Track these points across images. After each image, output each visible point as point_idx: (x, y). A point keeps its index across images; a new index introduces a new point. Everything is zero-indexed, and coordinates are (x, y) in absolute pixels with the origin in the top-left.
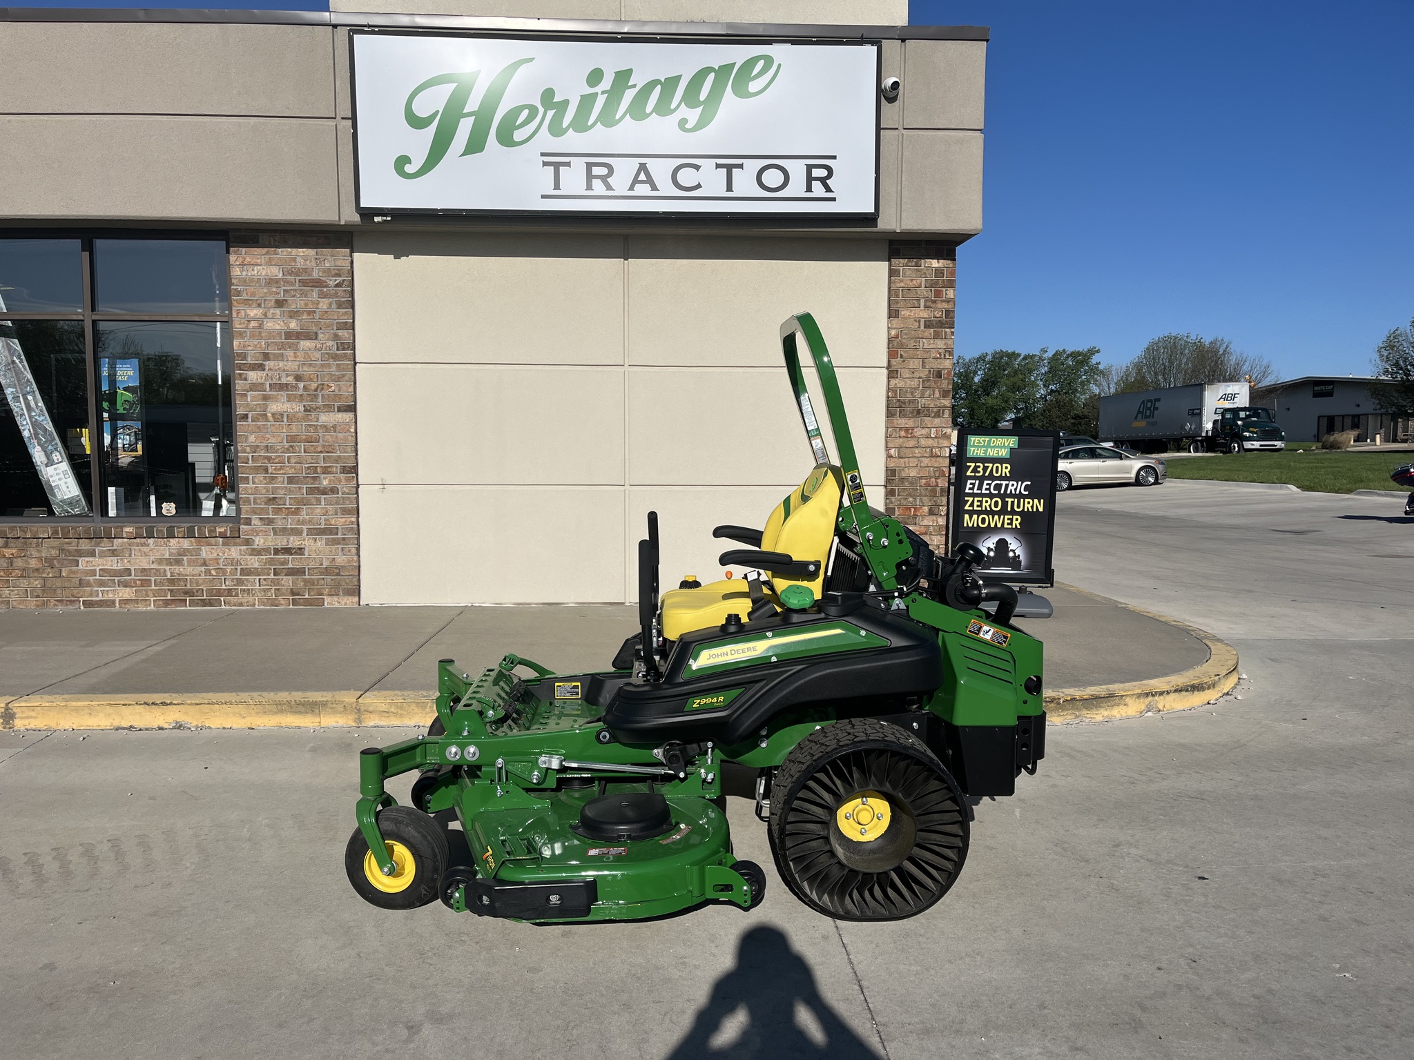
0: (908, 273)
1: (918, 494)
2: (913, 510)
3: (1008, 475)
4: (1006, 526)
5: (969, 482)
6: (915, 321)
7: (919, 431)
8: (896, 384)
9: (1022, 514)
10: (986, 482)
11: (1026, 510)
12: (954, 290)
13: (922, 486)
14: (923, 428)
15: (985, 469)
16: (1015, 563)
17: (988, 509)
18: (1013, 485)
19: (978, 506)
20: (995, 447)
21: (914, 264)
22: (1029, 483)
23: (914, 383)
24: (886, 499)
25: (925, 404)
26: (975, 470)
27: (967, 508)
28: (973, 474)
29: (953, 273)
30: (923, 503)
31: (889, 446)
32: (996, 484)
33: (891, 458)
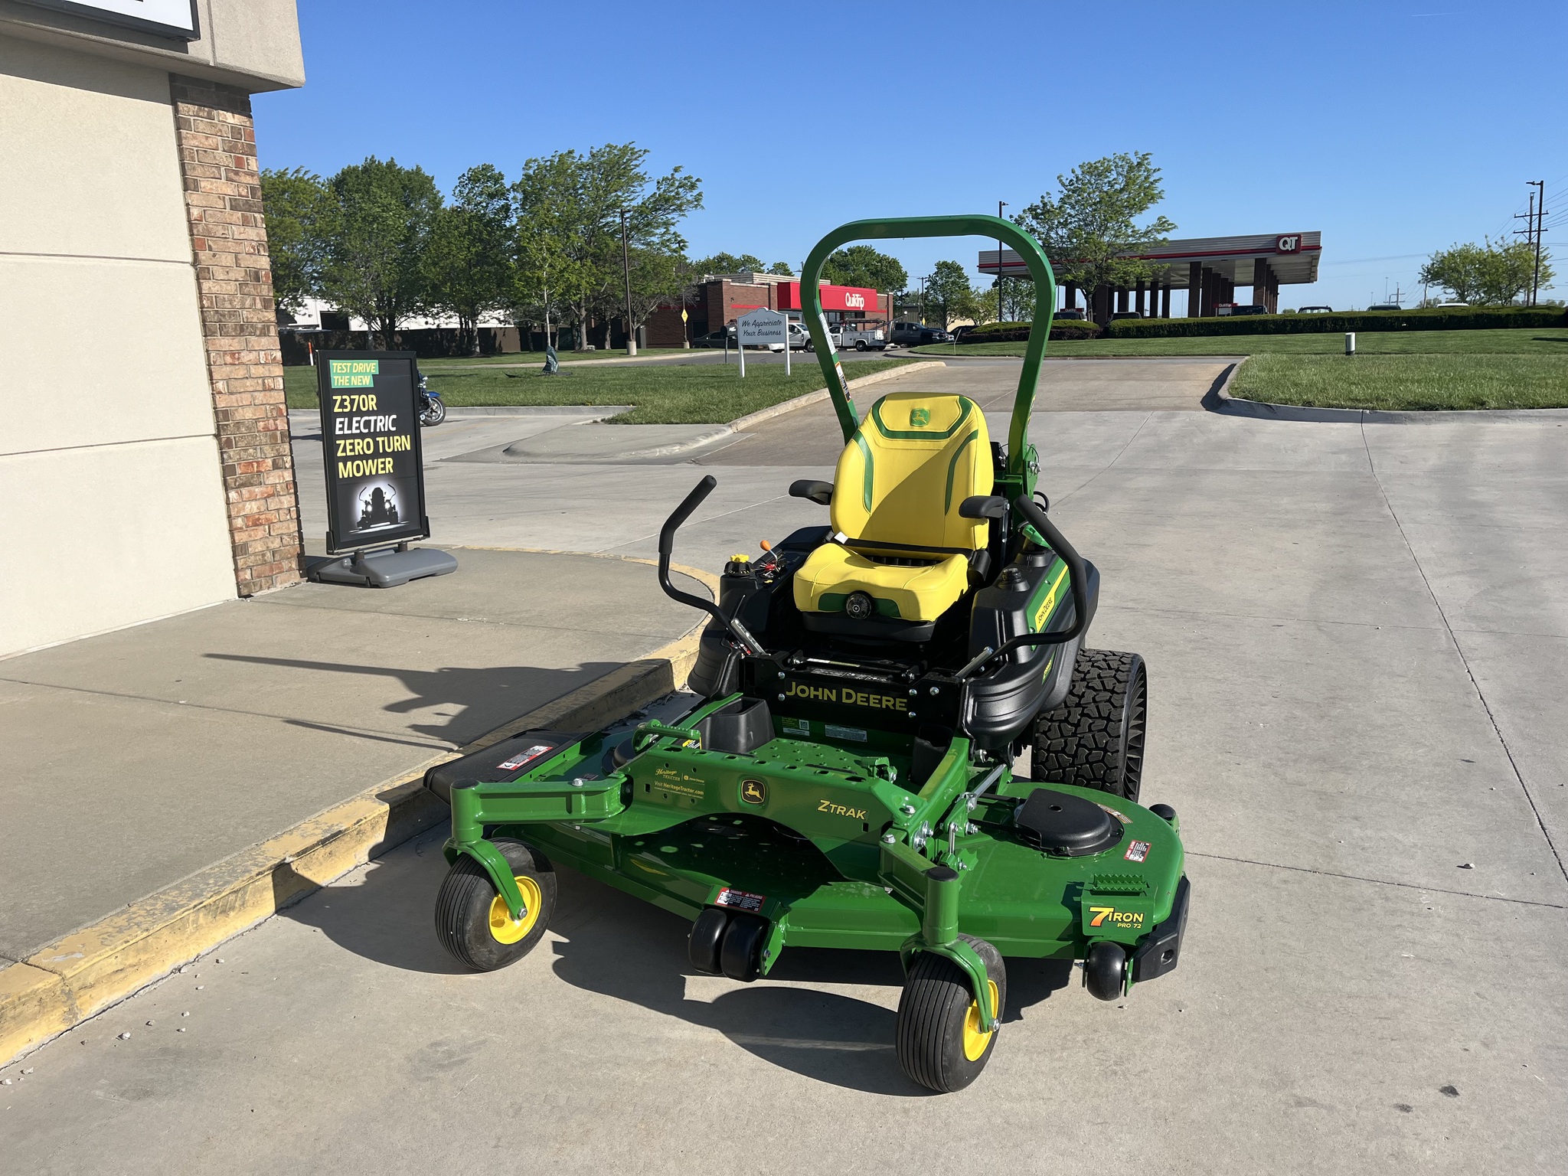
0: (201, 126)
1: (257, 443)
2: (255, 465)
3: (375, 409)
4: (380, 472)
5: (338, 420)
6: (219, 197)
7: (247, 355)
8: (210, 288)
9: (393, 455)
10: (355, 419)
11: (396, 450)
12: (256, 160)
13: (261, 432)
14: (250, 351)
15: (352, 402)
16: (392, 516)
17: (362, 453)
18: (381, 421)
19: (351, 451)
20: (357, 374)
21: (206, 114)
22: (395, 416)
23: (231, 288)
24: (222, 453)
25: (247, 318)
26: (342, 406)
27: (340, 454)
28: (341, 410)
29: (251, 136)
30: (265, 454)
31: (215, 377)
32: (366, 421)
33: (220, 396)
